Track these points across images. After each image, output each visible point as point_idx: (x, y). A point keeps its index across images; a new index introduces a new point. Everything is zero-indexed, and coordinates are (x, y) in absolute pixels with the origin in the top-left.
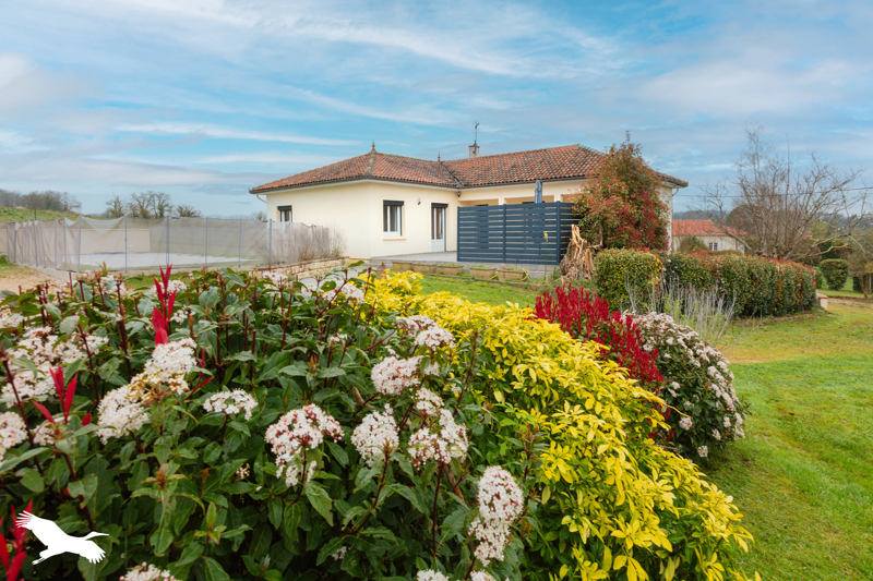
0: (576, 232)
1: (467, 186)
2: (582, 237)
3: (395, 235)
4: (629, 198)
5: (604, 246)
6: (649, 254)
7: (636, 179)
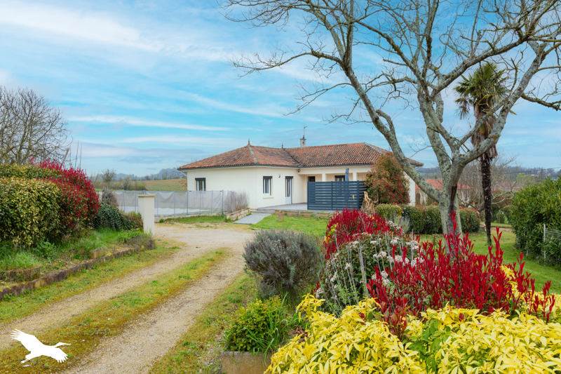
0: (366, 195)
1: (305, 166)
2: (369, 197)
3: (268, 195)
4: (390, 179)
5: (379, 202)
6: (397, 206)
7: (393, 169)
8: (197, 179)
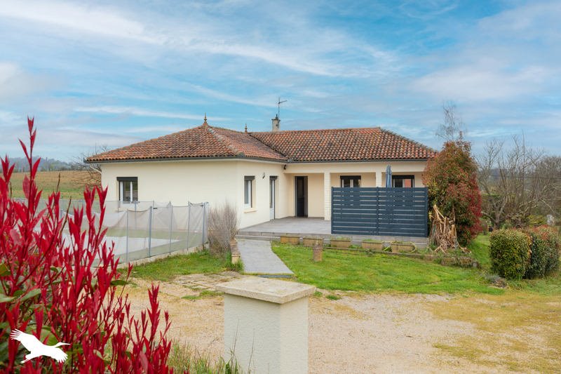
0: (438, 211)
1: (296, 161)
8: (119, 179)
